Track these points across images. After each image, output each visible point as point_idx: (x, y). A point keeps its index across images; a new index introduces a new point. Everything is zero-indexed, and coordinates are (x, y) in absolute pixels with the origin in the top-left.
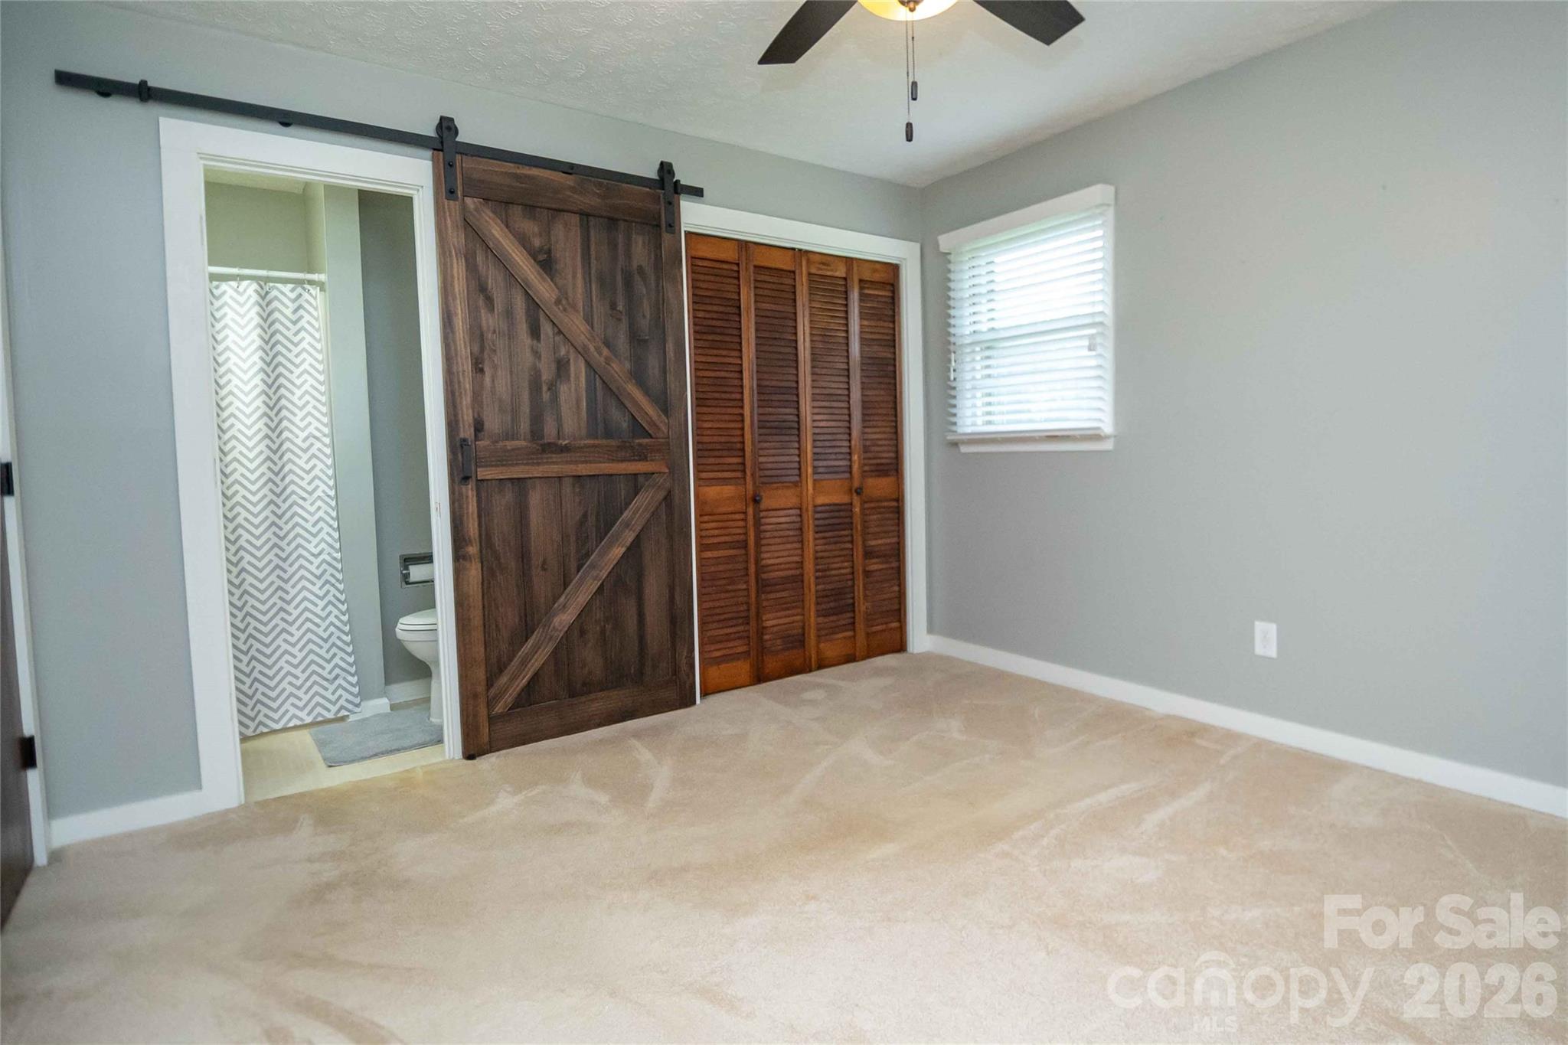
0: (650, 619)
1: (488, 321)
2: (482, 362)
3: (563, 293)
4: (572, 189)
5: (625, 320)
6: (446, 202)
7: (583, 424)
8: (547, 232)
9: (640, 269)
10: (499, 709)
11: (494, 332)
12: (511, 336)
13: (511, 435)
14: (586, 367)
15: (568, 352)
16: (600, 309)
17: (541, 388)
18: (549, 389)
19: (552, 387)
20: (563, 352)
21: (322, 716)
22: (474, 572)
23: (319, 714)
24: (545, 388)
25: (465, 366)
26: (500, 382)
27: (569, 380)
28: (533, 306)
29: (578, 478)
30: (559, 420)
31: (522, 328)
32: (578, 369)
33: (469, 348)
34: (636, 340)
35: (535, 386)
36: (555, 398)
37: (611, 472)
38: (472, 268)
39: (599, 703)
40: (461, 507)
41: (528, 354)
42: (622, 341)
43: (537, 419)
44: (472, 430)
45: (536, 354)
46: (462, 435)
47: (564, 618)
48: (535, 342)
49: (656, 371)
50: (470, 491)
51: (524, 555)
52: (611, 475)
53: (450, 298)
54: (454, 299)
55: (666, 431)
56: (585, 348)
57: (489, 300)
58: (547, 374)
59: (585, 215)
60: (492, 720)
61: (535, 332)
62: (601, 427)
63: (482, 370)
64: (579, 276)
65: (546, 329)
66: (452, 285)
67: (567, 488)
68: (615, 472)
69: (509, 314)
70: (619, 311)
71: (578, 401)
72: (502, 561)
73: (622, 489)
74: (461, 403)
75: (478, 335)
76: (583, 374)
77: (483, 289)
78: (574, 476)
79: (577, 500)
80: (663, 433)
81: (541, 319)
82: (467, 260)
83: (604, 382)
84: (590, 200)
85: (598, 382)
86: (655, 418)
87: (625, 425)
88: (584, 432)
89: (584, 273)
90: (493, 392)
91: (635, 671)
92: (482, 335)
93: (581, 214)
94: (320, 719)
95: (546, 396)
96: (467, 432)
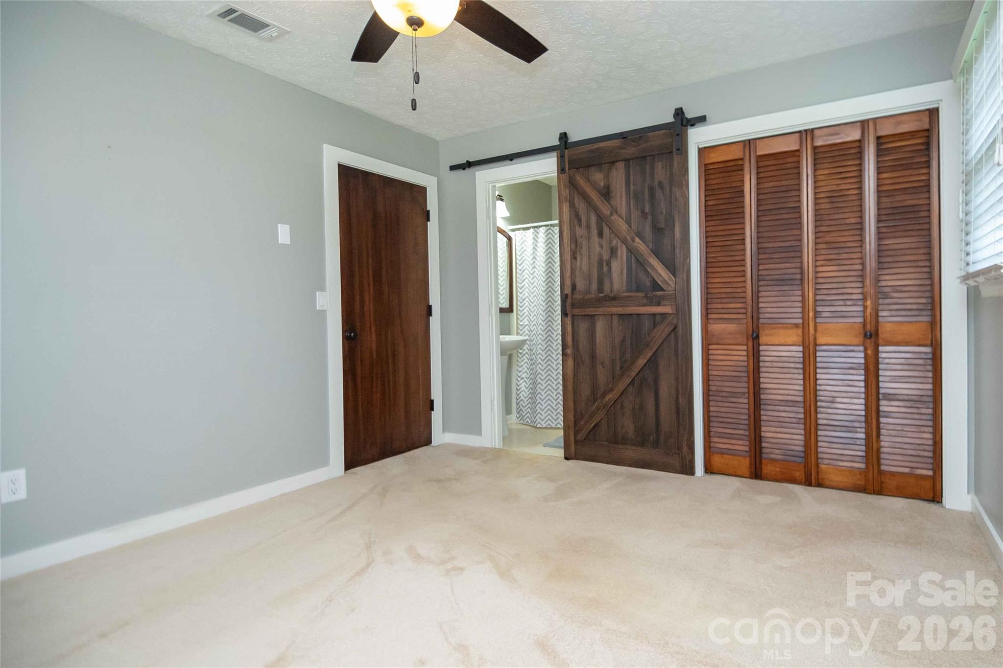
0: (663, 409)
1: (580, 232)
2: (576, 254)
3: (615, 211)
4: (620, 148)
5: (650, 217)
6: (561, 175)
7: (625, 284)
8: (607, 177)
9: (660, 183)
10: (579, 437)
11: (582, 237)
12: (589, 238)
13: (588, 292)
14: (626, 250)
15: (617, 242)
16: (635, 215)
17: (603, 264)
18: (607, 265)
19: (609, 264)
20: (614, 242)
21: (550, 425)
22: (570, 362)
23: (549, 424)
24: (605, 264)
25: (568, 257)
26: (583, 263)
27: (617, 257)
28: (601, 219)
29: (620, 315)
30: (611, 282)
31: (595, 232)
32: (623, 252)
33: (569, 247)
34: (657, 230)
35: (600, 263)
36: (610, 270)
37: (639, 312)
38: (572, 206)
39: (630, 452)
40: (565, 328)
41: (598, 248)
42: (648, 232)
43: (601, 282)
44: (570, 289)
45: (601, 246)
46: (566, 293)
47: (610, 396)
48: (601, 240)
49: (669, 246)
50: (569, 320)
51: (593, 356)
52: (640, 314)
53: (562, 223)
54: (564, 223)
55: (673, 286)
56: (625, 239)
57: (580, 221)
58: (606, 257)
59: (627, 161)
60: (576, 442)
61: (601, 234)
62: (634, 286)
63: (576, 258)
64: (624, 197)
65: (606, 231)
66: (563, 216)
67: (615, 320)
68: (641, 312)
69: (588, 227)
70: (646, 213)
71: (622, 270)
72: (583, 359)
73: (647, 324)
74: (566, 275)
75: (574, 240)
76: (625, 253)
77: (577, 216)
78: (619, 315)
79: (620, 328)
80: (672, 287)
81: (604, 226)
82: (570, 202)
83: (637, 258)
84: (631, 151)
85: (633, 258)
86: (666, 278)
87: (648, 284)
88: (625, 288)
89: (626, 196)
90: (581, 268)
91: (653, 440)
92: (576, 240)
93: (625, 160)
94: (549, 426)
95: (605, 269)
96: (568, 291)
